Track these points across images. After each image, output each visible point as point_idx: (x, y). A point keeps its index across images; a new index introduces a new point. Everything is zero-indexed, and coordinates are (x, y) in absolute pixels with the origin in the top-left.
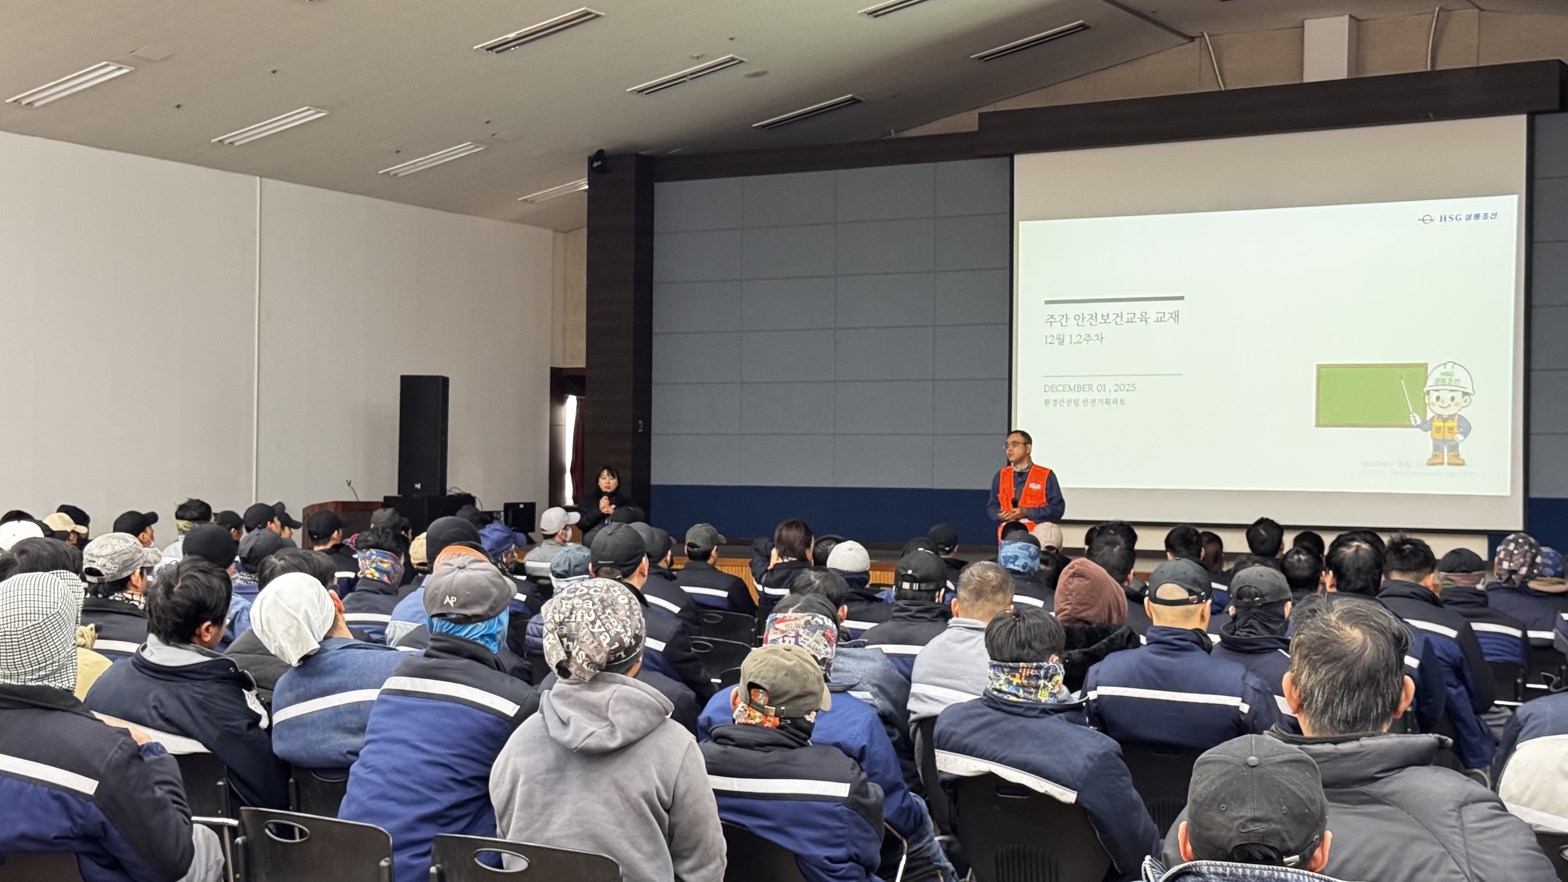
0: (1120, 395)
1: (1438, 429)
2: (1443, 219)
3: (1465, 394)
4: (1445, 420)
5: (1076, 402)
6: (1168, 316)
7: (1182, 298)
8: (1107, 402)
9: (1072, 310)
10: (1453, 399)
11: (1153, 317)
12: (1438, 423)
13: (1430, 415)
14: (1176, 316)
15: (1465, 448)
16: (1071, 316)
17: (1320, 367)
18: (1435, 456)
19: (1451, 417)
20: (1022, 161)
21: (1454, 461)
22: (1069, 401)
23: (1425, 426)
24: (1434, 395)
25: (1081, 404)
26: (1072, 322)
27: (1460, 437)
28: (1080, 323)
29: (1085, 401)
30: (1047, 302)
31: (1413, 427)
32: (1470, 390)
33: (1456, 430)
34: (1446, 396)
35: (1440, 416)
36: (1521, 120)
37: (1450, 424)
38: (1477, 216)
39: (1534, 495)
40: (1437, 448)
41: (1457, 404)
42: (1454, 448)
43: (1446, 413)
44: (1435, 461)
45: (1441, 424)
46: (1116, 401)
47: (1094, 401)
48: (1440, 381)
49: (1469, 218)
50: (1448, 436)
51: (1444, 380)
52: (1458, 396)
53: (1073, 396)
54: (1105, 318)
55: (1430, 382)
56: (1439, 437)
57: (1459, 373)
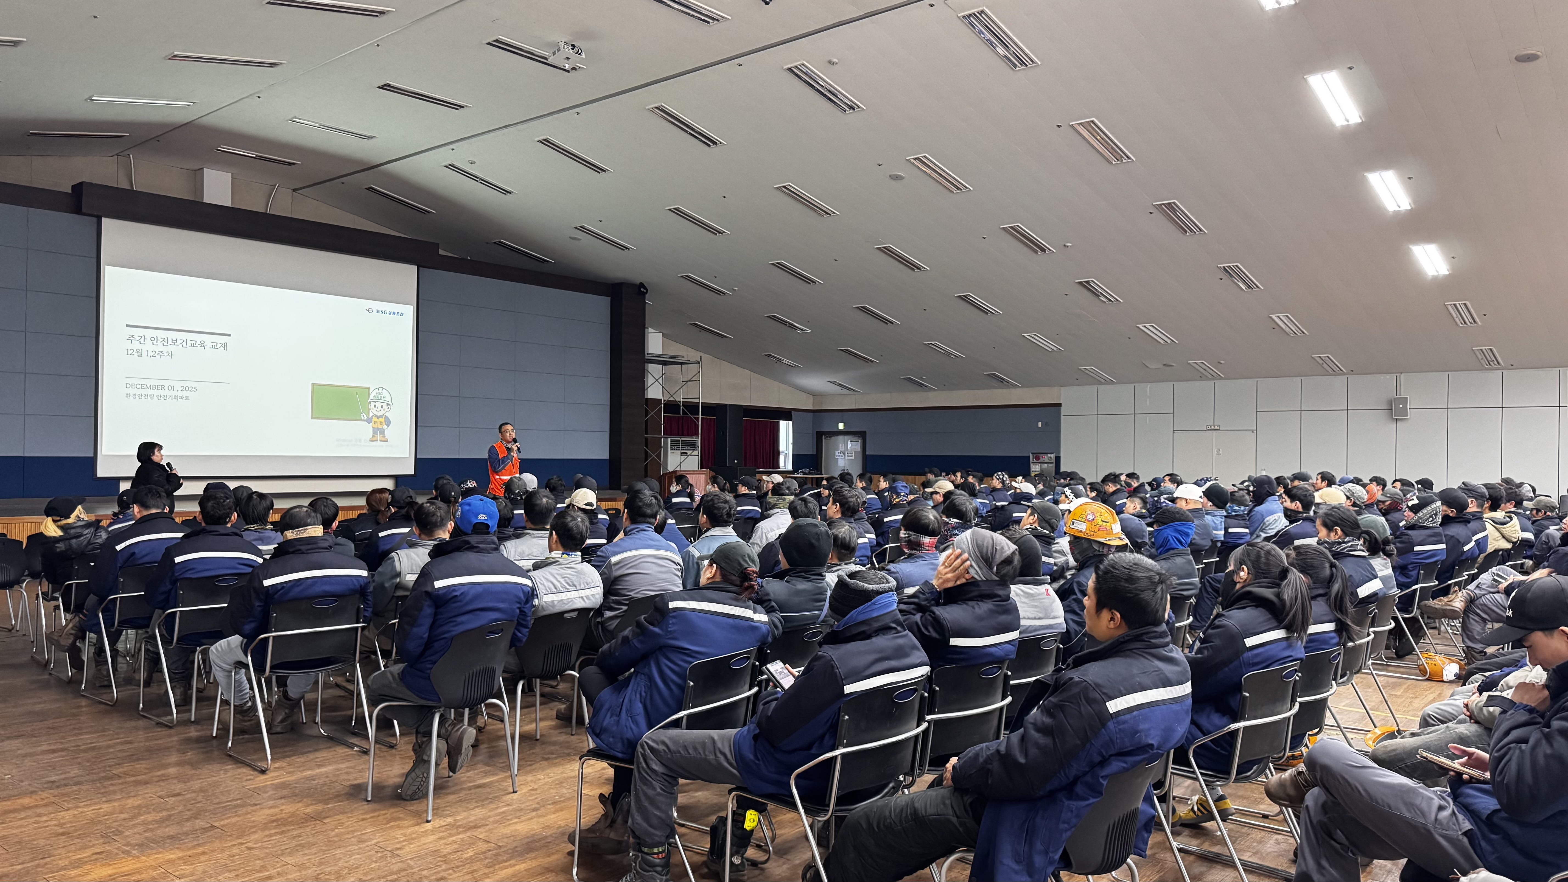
0: (185, 394)
1: (375, 423)
2: (378, 311)
3: (388, 404)
4: (378, 418)
5: (152, 397)
6: (219, 345)
7: (229, 335)
8: (176, 397)
9: (149, 333)
10: (382, 407)
11: (209, 344)
12: (375, 419)
13: (371, 415)
14: (225, 346)
15: (387, 433)
16: (148, 337)
17: (313, 385)
18: (373, 436)
19: (381, 416)
20: (105, 221)
21: (383, 439)
23: (369, 421)
24: (373, 404)
25: (155, 398)
26: (148, 341)
27: (385, 427)
28: (155, 343)
29: (159, 397)
30: (127, 326)
31: (363, 421)
32: (390, 403)
33: (384, 423)
34: (379, 405)
35: (376, 416)
36: (415, 267)
37: (380, 420)
38: (394, 313)
39: (418, 457)
40: (374, 432)
41: (384, 410)
42: (383, 432)
43: (379, 414)
44: (374, 439)
45: (376, 420)
46: (182, 398)
47: (164, 396)
48: (376, 397)
49: (390, 313)
50: (380, 426)
51: (378, 397)
52: (385, 405)
53: (150, 392)
54: (174, 342)
55: (371, 397)
56: (376, 426)
57: (385, 393)
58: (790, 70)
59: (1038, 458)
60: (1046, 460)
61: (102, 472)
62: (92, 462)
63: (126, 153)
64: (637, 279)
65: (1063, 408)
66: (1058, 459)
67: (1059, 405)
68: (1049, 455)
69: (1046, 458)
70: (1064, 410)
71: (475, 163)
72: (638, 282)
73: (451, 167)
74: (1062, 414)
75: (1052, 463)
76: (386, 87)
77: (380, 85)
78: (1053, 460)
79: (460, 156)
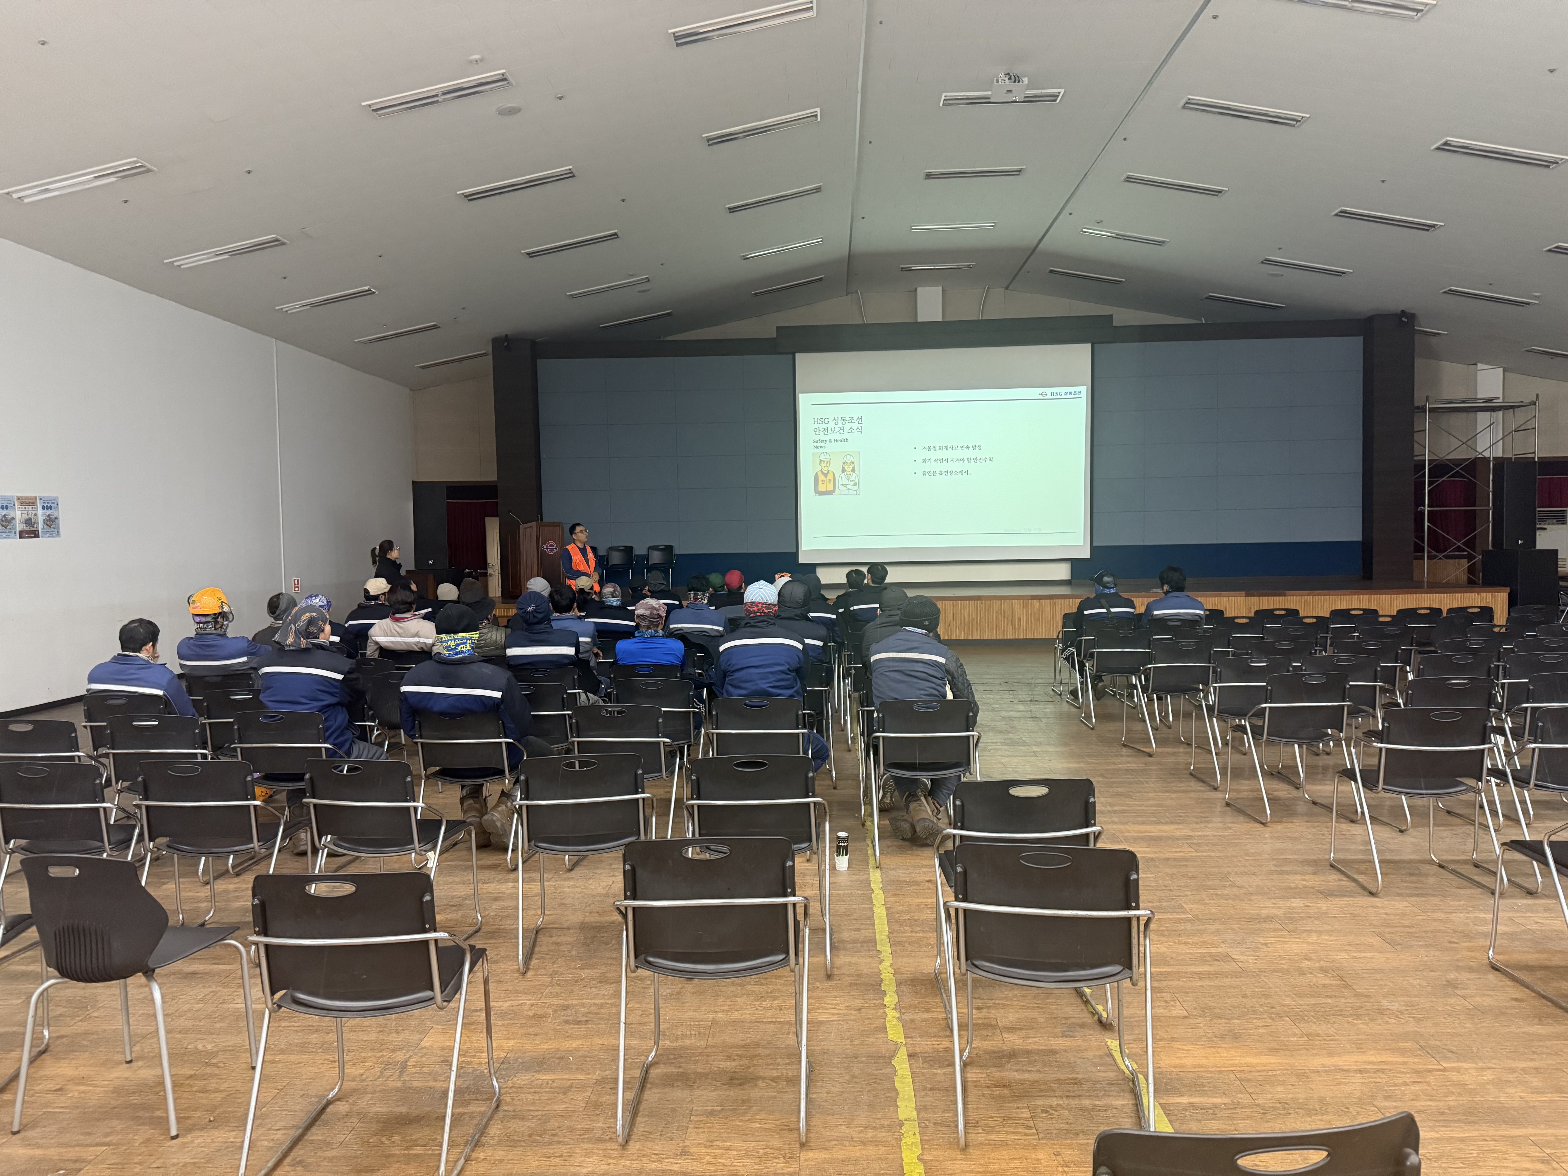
20: (800, 356)
36: (1088, 346)
39: (1094, 544)
62: (796, 555)
71: (1102, 221)
77: (924, 176)
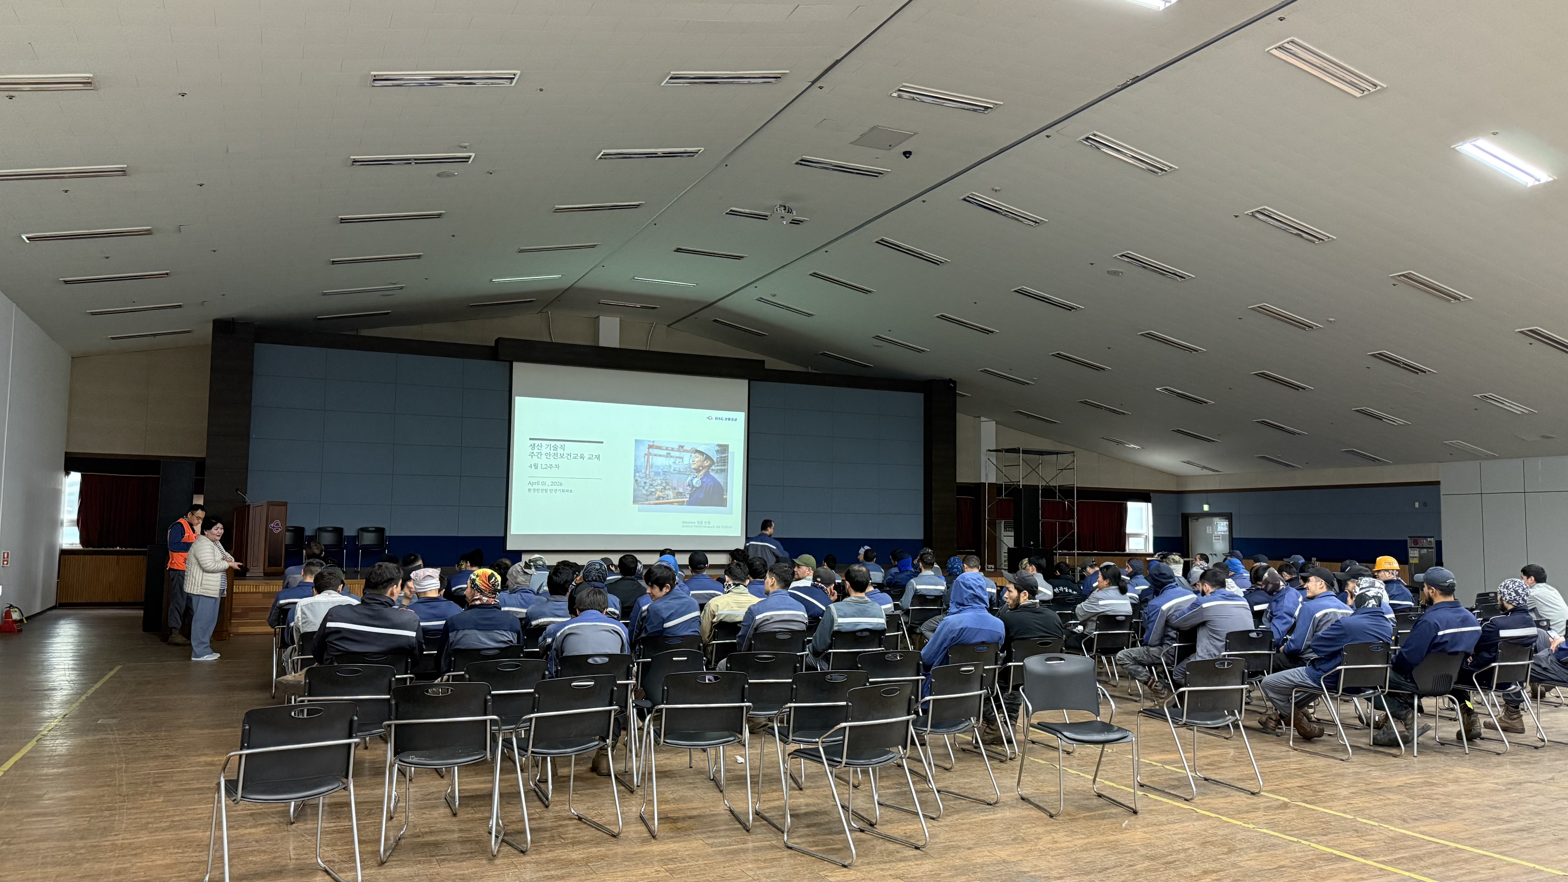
2: (716, 419)
5: (546, 491)
7: (602, 442)
8: (563, 491)
9: (545, 444)
20: (516, 365)
22: (542, 490)
25: (549, 491)
30: (530, 439)
36: (747, 381)
38: (729, 419)
46: (567, 491)
47: (556, 490)
49: (726, 419)
58: (965, 199)
59: (1416, 542)
60: (1425, 544)
61: (510, 547)
62: (504, 539)
63: (544, 310)
64: (947, 375)
65: (1442, 486)
66: (1439, 544)
67: (1438, 483)
68: (1429, 539)
69: (1424, 543)
70: (1443, 489)
71: (777, 294)
72: (948, 378)
73: (760, 299)
74: (1441, 494)
75: (1432, 548)
76: (678, 250)
77: (675, 249)
78: (1434, 545)
79: (764, 289)
